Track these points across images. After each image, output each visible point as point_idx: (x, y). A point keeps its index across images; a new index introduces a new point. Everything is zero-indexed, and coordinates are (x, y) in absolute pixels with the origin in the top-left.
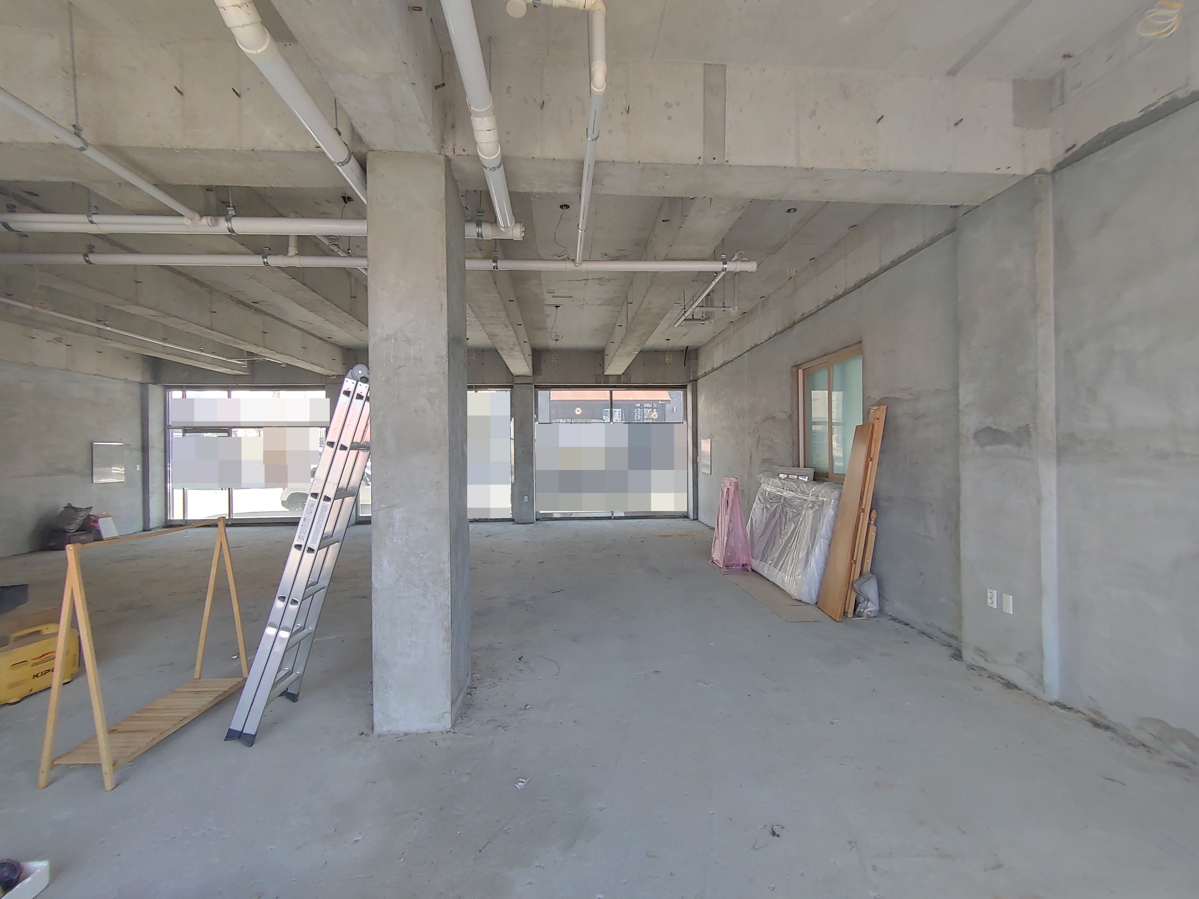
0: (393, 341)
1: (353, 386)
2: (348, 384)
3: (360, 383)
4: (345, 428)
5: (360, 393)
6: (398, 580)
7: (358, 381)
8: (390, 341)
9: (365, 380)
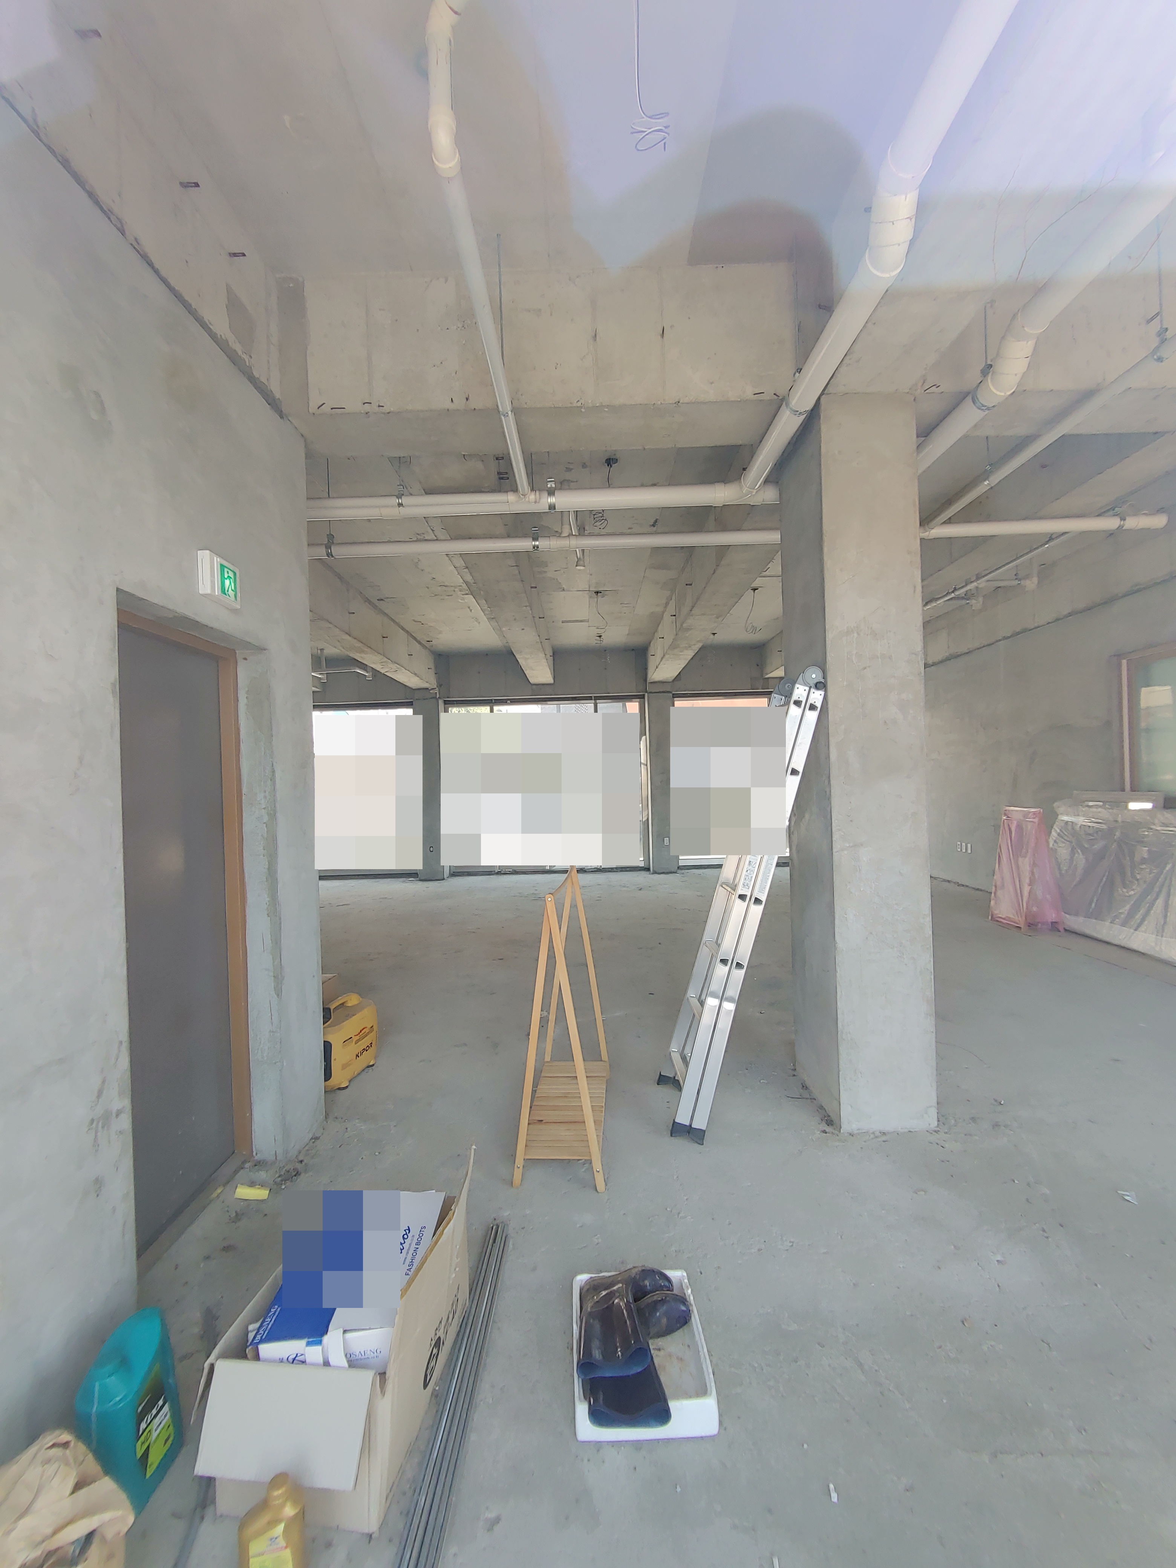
0: (856, 635)
1: (805, 694)
2: (800, 692)
3: (813, 690)
4: (796, 747)
5: (813, 702)
6: (867, 938)
7: (810, 687)
8: (852, 636)
9: (818, 686)
